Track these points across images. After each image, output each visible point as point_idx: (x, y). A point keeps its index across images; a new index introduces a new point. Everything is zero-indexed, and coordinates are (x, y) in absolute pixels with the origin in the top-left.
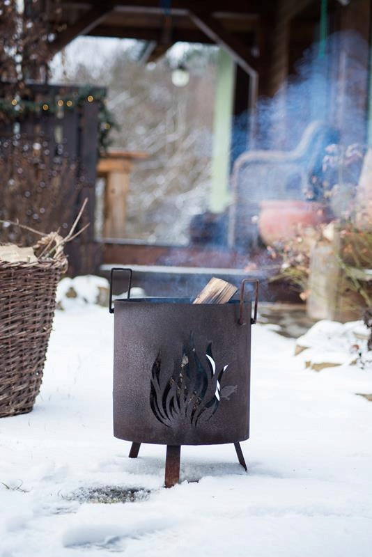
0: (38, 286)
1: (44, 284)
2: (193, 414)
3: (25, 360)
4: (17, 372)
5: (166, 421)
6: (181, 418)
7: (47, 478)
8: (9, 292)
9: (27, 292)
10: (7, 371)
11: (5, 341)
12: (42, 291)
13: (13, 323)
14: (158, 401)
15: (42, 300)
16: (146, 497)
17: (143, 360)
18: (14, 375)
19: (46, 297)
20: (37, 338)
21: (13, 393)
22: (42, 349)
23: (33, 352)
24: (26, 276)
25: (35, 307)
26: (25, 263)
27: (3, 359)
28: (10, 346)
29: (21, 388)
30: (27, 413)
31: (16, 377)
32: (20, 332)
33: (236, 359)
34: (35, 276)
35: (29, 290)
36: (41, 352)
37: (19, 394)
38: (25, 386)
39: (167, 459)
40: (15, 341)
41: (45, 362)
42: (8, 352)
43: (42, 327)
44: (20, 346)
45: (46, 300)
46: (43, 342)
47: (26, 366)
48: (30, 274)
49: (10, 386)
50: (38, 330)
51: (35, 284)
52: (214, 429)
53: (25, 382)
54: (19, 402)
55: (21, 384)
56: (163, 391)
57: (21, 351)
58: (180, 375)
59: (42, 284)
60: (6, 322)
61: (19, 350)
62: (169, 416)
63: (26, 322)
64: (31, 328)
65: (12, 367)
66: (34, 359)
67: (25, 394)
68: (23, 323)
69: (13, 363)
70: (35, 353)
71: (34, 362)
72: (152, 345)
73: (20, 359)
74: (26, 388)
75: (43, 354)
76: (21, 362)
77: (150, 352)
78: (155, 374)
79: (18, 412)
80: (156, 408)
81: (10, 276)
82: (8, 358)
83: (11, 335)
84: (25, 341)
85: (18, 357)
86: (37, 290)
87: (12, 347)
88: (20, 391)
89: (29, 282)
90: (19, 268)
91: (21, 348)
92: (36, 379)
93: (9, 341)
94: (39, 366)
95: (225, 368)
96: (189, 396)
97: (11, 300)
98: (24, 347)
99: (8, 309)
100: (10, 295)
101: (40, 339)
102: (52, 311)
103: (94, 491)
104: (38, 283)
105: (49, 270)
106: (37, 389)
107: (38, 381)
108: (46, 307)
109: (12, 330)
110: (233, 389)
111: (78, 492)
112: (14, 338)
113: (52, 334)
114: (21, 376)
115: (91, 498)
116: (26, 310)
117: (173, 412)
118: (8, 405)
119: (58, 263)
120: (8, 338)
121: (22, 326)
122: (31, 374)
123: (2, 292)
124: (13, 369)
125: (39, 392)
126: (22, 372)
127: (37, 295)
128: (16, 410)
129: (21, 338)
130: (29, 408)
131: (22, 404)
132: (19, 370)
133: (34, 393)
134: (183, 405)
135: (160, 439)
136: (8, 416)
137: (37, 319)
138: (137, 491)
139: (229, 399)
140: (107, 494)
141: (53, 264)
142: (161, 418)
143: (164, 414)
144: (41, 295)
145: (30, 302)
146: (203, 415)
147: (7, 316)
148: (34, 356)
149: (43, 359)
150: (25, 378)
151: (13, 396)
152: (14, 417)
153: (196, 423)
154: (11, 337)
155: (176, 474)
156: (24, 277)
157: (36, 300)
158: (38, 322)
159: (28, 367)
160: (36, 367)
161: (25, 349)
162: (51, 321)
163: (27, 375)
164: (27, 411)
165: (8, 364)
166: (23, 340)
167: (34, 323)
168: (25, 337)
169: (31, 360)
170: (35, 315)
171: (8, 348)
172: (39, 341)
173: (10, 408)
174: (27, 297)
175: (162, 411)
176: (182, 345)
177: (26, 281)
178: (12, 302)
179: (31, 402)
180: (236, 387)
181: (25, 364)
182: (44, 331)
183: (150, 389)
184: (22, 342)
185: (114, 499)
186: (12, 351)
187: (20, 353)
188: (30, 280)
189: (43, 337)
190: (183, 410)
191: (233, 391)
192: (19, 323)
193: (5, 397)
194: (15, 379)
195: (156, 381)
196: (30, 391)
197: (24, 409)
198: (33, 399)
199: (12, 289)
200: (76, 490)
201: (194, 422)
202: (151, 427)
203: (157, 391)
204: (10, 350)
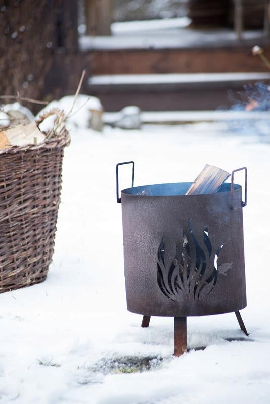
0: (46, 165)
1: (52, 163)
2: (195, 289)
3: (39, 234)
4: (31, 245)
5: (173, 297)
6: (185, 294)
7: (73, 352)
8: (21, 173)
9: (36, 172)
10: (23, 245)
11: (19, 218)
12: (50, 169)
13: (25, 201)
14: (164, 279)
15: (50, 178)
16: (159, 364)
17: (149, 244)
18: (29, 249)
19: (54, 174)
20: (48, 212)
21: (29, 265)
22: (52, 222)
23: (45, 226)
24: (35, 158)
25: (45, 184)
26: (33, 146)
27: (19, 234)
28: (24, 222)
29: (35, 259)
30: (43, 281)
31: (31, 250)
32: (33, 208)
33: (230, 239)
34: (43, 156)
35: (38, 169)
36: (52, 224)
37: (34, 266)
38: (39, 257)
39: (175, 330)
40: (28, 217)
41: (56, 233)
42: (23, 228)
43: (52, 201)
44: (33, 222)
45: (54, 176)
46: (53, 215)
47: (39, 239)
48: (39, 155)
49: (25, 259)
50: (48, 205)
51: (43, 164)
52: (214, 301)
53: (39, 254)
54: (34, 273)
55: (35, 256)
56: (168, 271)
57: (34, 225)
58: (183, 254)
59: (50, 162)
60: (19, 201)
61: (32, 225)
62: (175, 292)
63: (38, 199)
64: (43, 203)
65: (27, 241)
66: (46, 232)
67: (40, 265)
68: (34, 200)
69: (27, 237)
70: (46, 226)
71: (46, 234)
72: (156, 233)
73: (34, 233)
74: (41, 258)
75: (54, 225)
76: (35, 236)
77: (155, 238)
78: (160, 257)
79: (34, 281)
80: (163, 285)
81: (20, 158)
82: (23, 234)
83: (24, 212)
84: (38, 217)
85: (32, 232)
86: (45, 168)
87: (26, 223)
88: (35, 262)
89: (38, 162)
90: (28, 151)
91: (34, 224)
92: (48, 250)
93: (23, 218)
94: (51, 237)
95: (222, 247)
96: (191, 274)
97: (23, 181)
98: (36, 222)
99: (20, 189)
100: (21, 176)
101: (51, 213)
102: (59, 186)
103: (115, 361)
104: (46, 162)
105: (56, 149)
106: (49, 258)
107: (50, 251)
108: (54, 183)
109: (24, 208)
110: (228, 266)
111: (101, 363)
112: (28, 215)
113: (61, 205)
114: (36, 249)
115: (112, 367)
116: (37, 188)
117: (178, 289)
118: (25, 276)
119: (63, 141)
120: (21, 216)
121: (33, 203)
122: (44, 246)
123: (14, 174)
124: (28, 243)
125: (52, 260)
126: (36, 245)
127: (46, 173)
128: (32, 280)
129: (34, 214)
130: (43, 277)
131: (37, 274)
132: (33, 244)
133: (47, 262)
134: (186, 282)
135: (168, 312)
136: (25, 286)
137: (47, 195)
138: (151, 359)
139: (226, 274)
140: (125, 363)
141: (58, 143)
142: (168, 294)
143: (170, 291)
144: (49, 172)
145: (39, 180)
146: (204, 290)
147: (20, 196)
148: (46, 229)
149: (54, 230)
150: (39, 250)
151: (29, 268)
152: (31, 287)
153: (198, 297)
154: (25, 214)
155: (183, 342)
156: (33, 158)
157: (46, 178)
158: (48, 198)
159: (41, 240)
160: (48, 238)
161: (37, 224)
162: (59, 195)
163: (41, 247)
164: (41, 280)
165: (23, 239)
166: (35, 215)
167: (45, 199)
168: (37, 213)
169: (44, 233)
170: (45, 192)
171: (22, 224)
172: (50, 215)
173: (27, 279)
174: (36, 177)
175: (169, 289)
176: (182, 231)
177: (35, 161)
178: (24, 183)
179: (45, 271)
180: (232, 263)
181: (38, 237)
182: (54, 205)
183: (157, 270)
184: (34, 218)
185: (132, 368)
186: (26, 227)
187: (34, 228)
188: (39, 160)
189: (54, 210)
190: (186, 287)
191: (229, 267)
192: (31, 201)
193: (22, 269)
194: (29, 252)
195: (162, 263)
196: (44, 261)
197: (39, 279)
198: (47, 268)
199: (23, 171)
200: (99, 361)
201: (196, 297)
202: (159, 302)
203: (163, 271)
204: (24, 226)
